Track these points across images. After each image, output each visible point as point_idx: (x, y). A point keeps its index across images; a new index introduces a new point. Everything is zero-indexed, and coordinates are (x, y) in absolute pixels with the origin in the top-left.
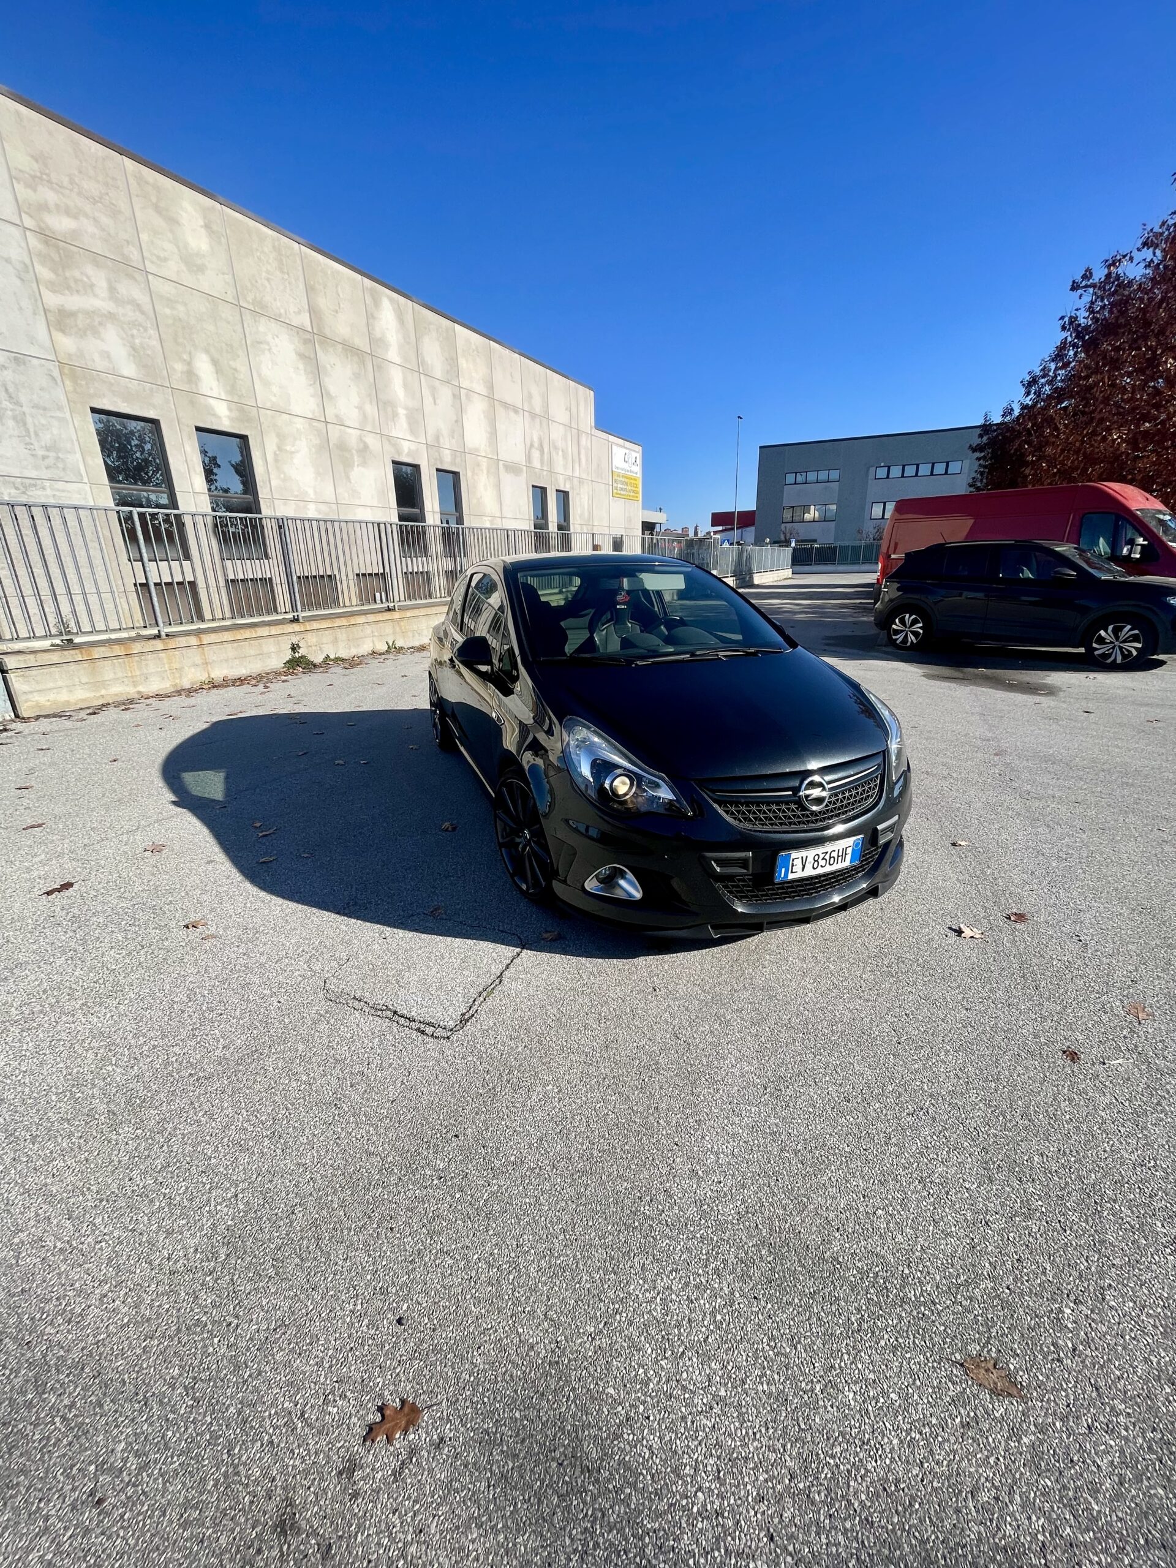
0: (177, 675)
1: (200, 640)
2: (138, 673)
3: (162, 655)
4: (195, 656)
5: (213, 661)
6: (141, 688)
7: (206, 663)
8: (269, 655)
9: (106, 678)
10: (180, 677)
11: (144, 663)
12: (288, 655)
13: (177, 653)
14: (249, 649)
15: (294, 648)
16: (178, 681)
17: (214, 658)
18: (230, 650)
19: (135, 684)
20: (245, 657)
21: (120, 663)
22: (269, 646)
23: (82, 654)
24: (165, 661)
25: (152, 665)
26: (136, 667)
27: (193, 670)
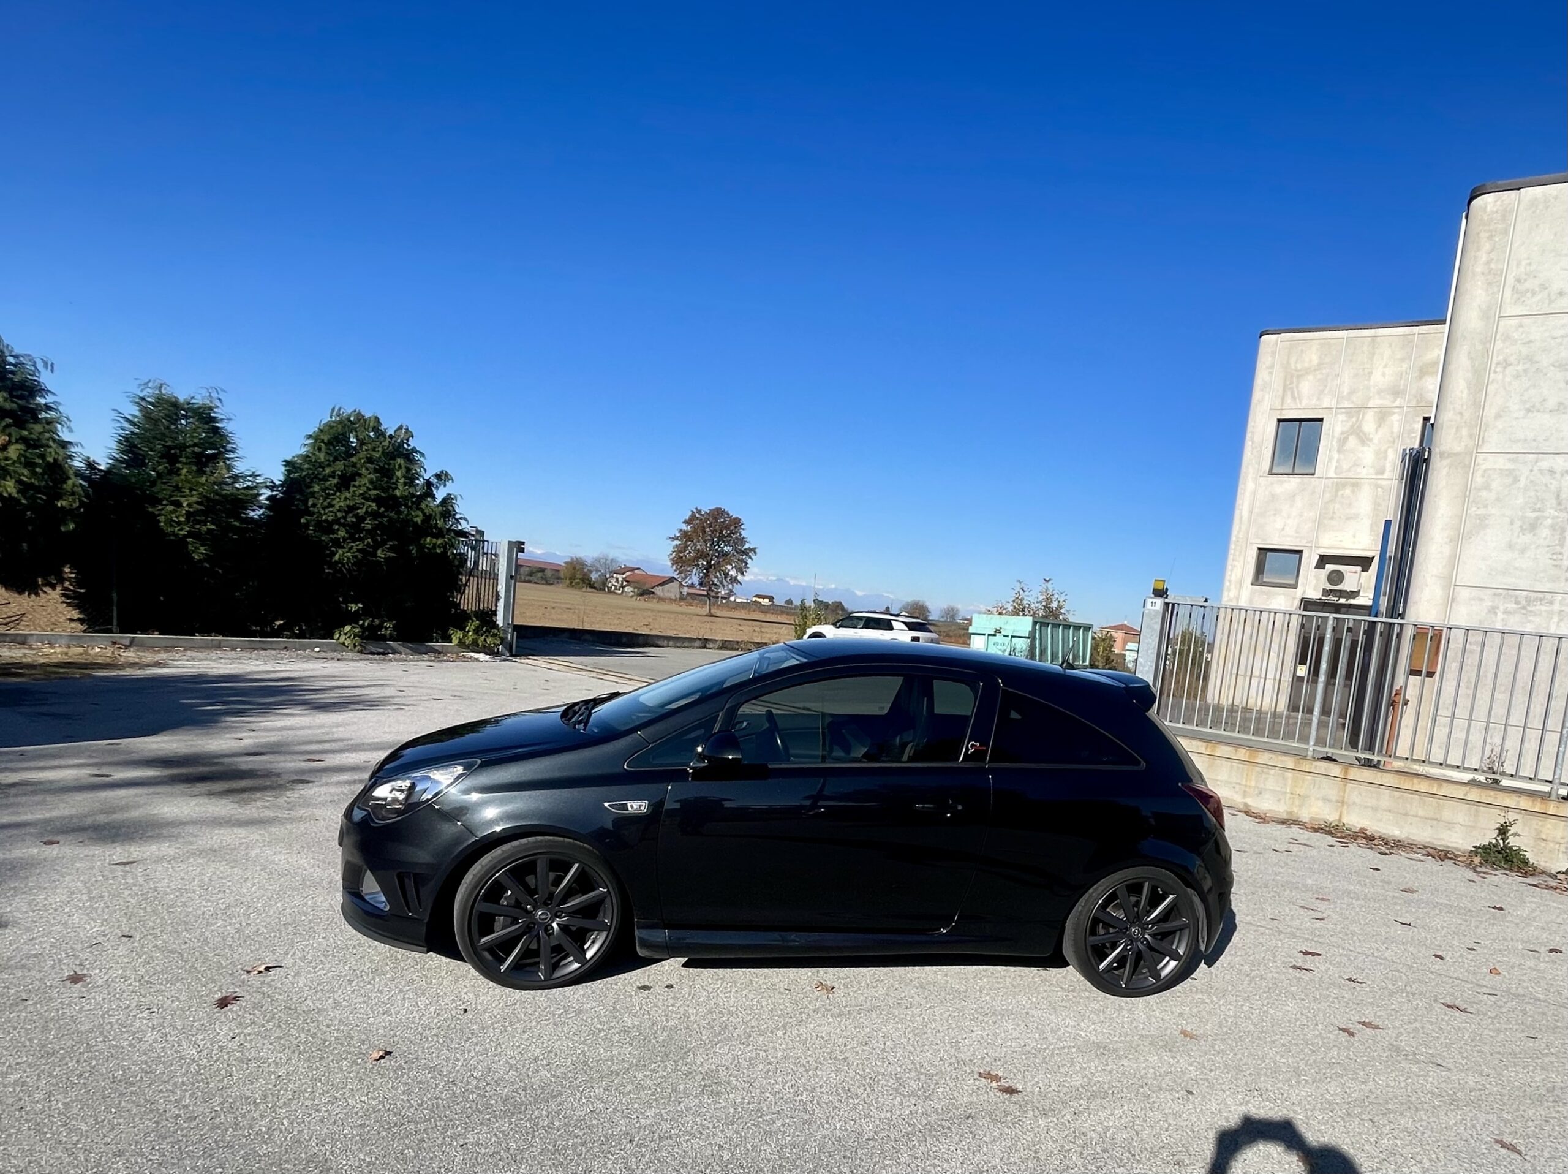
0: (1297, 802)
1: (1346, 773)
2: (1253, 784)
3: (1289, 775)
4: (1330, 789)
5: (1354, 803)
6: (1249, 801)
7: (1343, 802)
8: (1450, 825)
9: (1219, 778)
10: (1301, 806)
11: (1264, 776)
12: (1489, 836)
13: (1308, 777)
14: (1415, 805)
15: (1503, 831)
16: (1295, 810)
17: (1358, 801)
18: (1386, 798)
19: (1245, 794)
20: (1406, 815)
21: (1238, 767)
22: (1459, 814)
23: (1206, 748)
24: (1290, 781)
25: (1272, 781)
26: (1253, 777)
27: (1320, 803)
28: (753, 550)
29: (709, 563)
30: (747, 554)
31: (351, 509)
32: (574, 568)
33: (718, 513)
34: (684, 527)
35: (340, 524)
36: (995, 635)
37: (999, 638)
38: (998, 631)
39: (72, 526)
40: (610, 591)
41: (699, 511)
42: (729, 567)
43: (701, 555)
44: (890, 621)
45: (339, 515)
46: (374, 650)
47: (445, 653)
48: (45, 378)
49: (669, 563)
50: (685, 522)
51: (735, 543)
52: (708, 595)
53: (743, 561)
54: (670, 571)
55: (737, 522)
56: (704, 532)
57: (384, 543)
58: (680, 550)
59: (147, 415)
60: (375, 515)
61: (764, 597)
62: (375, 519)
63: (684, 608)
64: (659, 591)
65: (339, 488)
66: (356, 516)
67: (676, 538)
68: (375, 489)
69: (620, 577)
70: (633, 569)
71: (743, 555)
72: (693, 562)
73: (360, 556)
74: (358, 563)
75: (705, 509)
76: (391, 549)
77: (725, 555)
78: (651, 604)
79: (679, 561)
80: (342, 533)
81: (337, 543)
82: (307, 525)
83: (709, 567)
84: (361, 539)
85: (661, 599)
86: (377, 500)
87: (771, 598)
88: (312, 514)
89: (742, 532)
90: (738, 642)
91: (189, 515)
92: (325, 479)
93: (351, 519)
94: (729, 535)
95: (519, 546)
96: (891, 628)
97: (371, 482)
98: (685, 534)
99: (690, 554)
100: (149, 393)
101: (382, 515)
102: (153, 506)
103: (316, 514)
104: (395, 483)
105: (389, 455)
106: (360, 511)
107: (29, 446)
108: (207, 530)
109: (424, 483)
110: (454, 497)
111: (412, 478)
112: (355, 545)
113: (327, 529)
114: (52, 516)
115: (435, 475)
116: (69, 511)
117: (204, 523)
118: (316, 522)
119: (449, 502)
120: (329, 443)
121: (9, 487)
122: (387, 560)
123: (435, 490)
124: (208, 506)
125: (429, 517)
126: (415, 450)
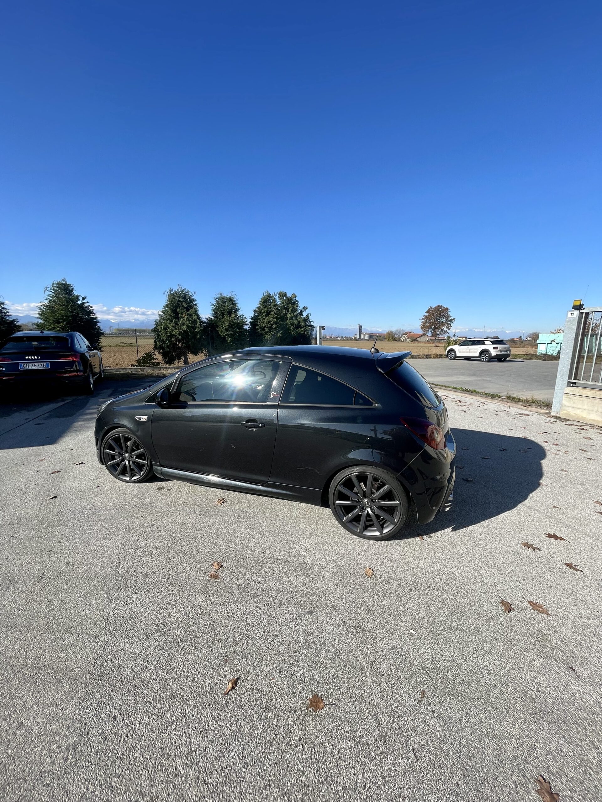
28: (454, 319)
29: (435, 326)
30: (451, 321)
31: (269, 322)
32: (389, 335)
33: (439, 307)
34: (426, 314)
35: (266, 327)
36: (551, 343)
37: (554, 345)
38: (552, 342)
39: (199, 336)
40: (401, 341)
41: (431, 307)
42: (443, 327)
43: (433, 324)
44: (484, 341)
45: (266, 324)
48: (195, 297)
49: (420, 328)
50: (426, 312)
51: (446, 318)
52: (435, 339)
53: (449, 324)
54: (421, 332)
55: (447, 309)
56: (433, 315)
57: (279, 331)
58: (424, 323)
59: (218, 303)
60: (276, 323)
61: (463, 337)
63: (428, 345)
64: (419, 339)
65: (266, 316)
67: (423, 319)
68: (276, 314)
69: (405, 336)
70: (410, 333)
71: (449, 322)
72: (429, 327)
75: (434, 306)
76: (281, 334)
77: (442, 323)
78: (416, 344)
79: (424, 327)
80: (267, 330)
81: (266, 333)
82: (258, 329)
83: (436, 328)
84: (272, 331)
85: (419, 342)
86: (277, 318)
87: (466, 338)
88: (258, 325)
89: (449, 313)
90: (418, 355)
91: (226, 329)
92: (263, 314)
93: (269, 325)
94: (444, 315)
95: (323, 328)
96: (484, 344)
97: (274, 313)
98: (426, 317)
99: (428, 324)
100: (218, 296)
101: (278, 323)
102: (217, 328)
103: (261, 325)
104: (289, 312)
105: (288, 304)
106: (272, 322)
107: (189, 316)
108: (231, 334)
109: (299, 311)
110: (308, 314)
111: (295, 310)
112: (271, 333)
113: (264, 329)
114: (195, 334)
115: (304, 308)
116: (198, 332)
117: (230, 331)
118: (261, 328)
119: (307, 316)
120: (264, 302)
121: (185, 327)
122: (281, 337)
123: (303, 313)
124: (231, 326)
125: (299, 322)
126: (297, 301)
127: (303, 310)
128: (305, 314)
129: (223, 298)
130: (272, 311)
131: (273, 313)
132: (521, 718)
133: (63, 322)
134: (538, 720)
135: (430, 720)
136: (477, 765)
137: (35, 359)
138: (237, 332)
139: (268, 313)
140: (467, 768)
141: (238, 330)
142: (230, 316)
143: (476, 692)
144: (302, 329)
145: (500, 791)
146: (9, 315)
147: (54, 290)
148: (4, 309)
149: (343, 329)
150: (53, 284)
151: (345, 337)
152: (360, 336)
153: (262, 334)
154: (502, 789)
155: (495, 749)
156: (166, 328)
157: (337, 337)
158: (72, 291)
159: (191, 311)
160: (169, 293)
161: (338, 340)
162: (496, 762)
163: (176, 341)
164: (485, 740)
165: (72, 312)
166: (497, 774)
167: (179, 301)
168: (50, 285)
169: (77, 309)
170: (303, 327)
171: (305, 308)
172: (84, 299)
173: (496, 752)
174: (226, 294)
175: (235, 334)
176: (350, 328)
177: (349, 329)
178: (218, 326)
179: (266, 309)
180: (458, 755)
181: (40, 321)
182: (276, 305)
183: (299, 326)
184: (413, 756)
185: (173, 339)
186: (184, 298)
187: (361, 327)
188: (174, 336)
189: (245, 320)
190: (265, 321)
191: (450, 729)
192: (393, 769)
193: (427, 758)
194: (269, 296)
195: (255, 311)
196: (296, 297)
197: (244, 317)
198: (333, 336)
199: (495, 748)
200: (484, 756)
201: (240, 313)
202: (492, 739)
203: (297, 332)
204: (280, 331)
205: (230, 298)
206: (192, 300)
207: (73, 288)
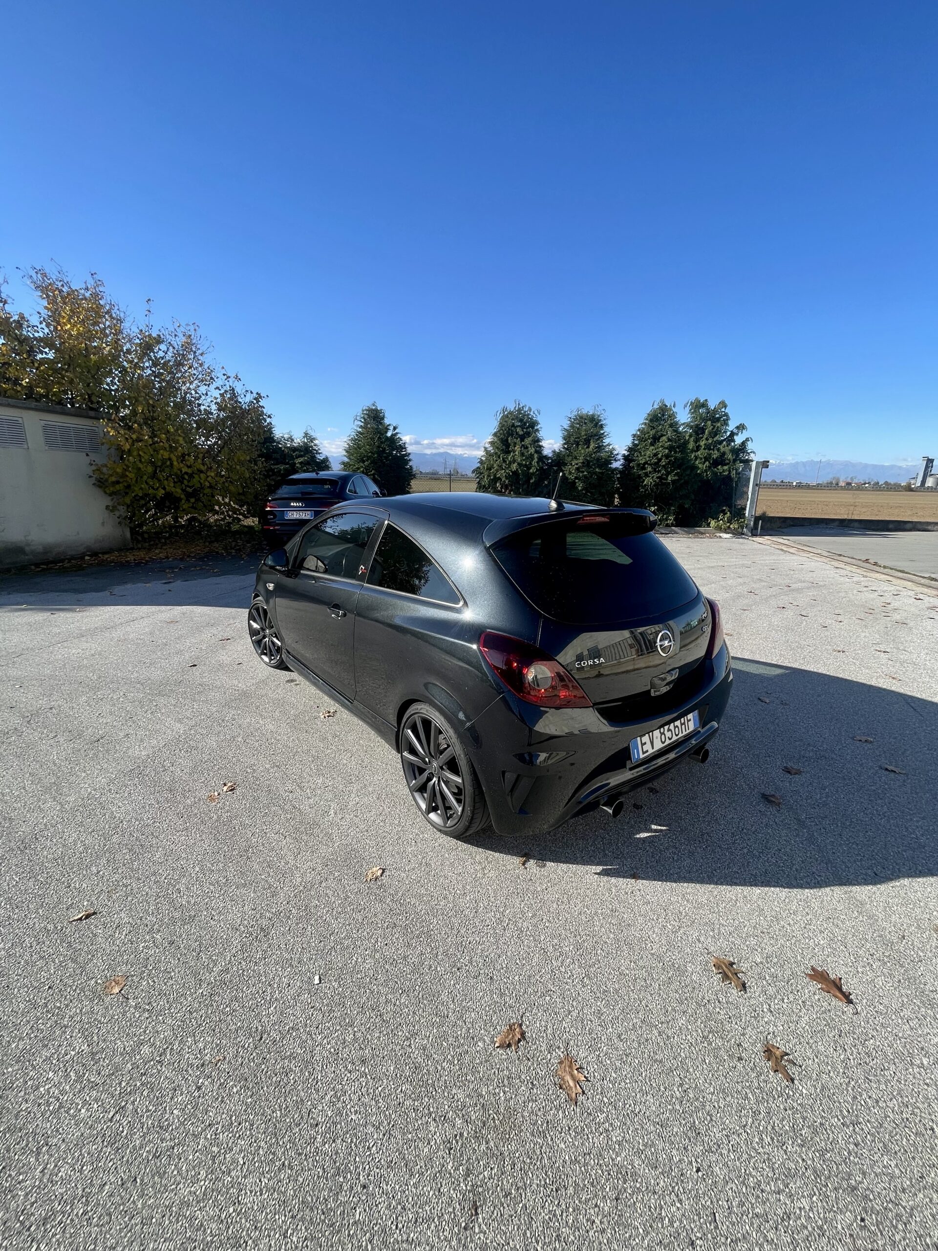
31: (655, 455)
35: (648, 464)
39: (534, 480)
45: (648, 459)
46: (663, 532)
47: (705, 533)
48: (539, 418)
57: (672, 471)
59: (572, 426)
60: (667, 456)
62: (667, 459)
65: (652, 444)
66: (657, 459)
73: (657, 480)
74: (656, 485)
80: (649, 469)
81: (647, 475)
82: (635, 467)
84: (659, 471)
88: (634, 461)
91: (577, 469)
92: (646, 440)
93: (654, 460)
95: (765, 464)
100: (573, 414)
103: (639, 461)
104: (705, 437)
105: (705, 420)
106: (660, 456)
107: (525, 448)
108: (585, 476)
109: (728, 433)
110: (747, 440)
111: (715, 433)
112: (656, 475)
113: (644, 468)
114: (529, 476)
115: (737, 428)
116: (533, 474)
117: (583, 472)
118: (638, 465)
119: (743, 444)
120: (651, 421)
121: (514, 467)
122: (673, 481)
123: (735, 437)
124: (587, 464)
125: (724, 454)
126: (726, 415)
127: (735, 431)
128: (738, 440)
129: (581, 417)
130: (662, 435)
131: (664, 438)
132: (284, 1193)
133: (367, 461)
134: (302, 1219)
135: (181, 1095)
136: (150, 1189)
137: (299, 507)
138: (595, 473)
139: (656, 439)
140: (138, 1180)
141: (597, 470)
142: (588, 447)
143: (281, 1110)
144: (726, 468)
145: (128, 1241)
146: (319, 453)
147: (364, 418)
148: (315, 445)
149: (883, 466)
150: (363, 411)
151: (886, 483)
152: (923, 482)
153: (639, 477)
154: (132, 1242)
155: (195, 1193)
156: (489, 469)
157: (865, 484)
158: (383, 418)
159: (527, 441)
160: (502, 415)
161: (866, 489)
162: (174, 1208)
163: (502, 488)
164: (202, 1173)
165: (379, 447)
166: (154, 1220)
167: (513, 425)
168: (360, 413)
169: (385, 442)
170: (728, 464)
171: (741, 427)
172: (395, 428)
173: (191, 1199)
174: (588, 410)
175: (591, 477)
176: (903, 464)
177: (900, 468)
178: (566, 464)
179: (652, 432)
180: (150, 1158)
181: (346, 460)
182: (674, 426)
183: (720, 461)
184: (111, 1114)
185: (498, 485)
186: (521, 420)
187: (930, 462)
188: (499, 479)
189: (615, 453)
190: (648, 453)
191: (186, 1123)
192: (79, 1107)
193: (121, 1129)
194: (664, 409)
195: (634, 436)
196: (725, 407)
197: (611, 447)
198: (856, 481)
199: (198, 1193)
200: (173, 1187)
201: (606, 441)
202: (211, 1180)
203: (715, 474)
204: (674, 470)
205: (593, 416)
206: (533, 424)
207: (384, 415)
